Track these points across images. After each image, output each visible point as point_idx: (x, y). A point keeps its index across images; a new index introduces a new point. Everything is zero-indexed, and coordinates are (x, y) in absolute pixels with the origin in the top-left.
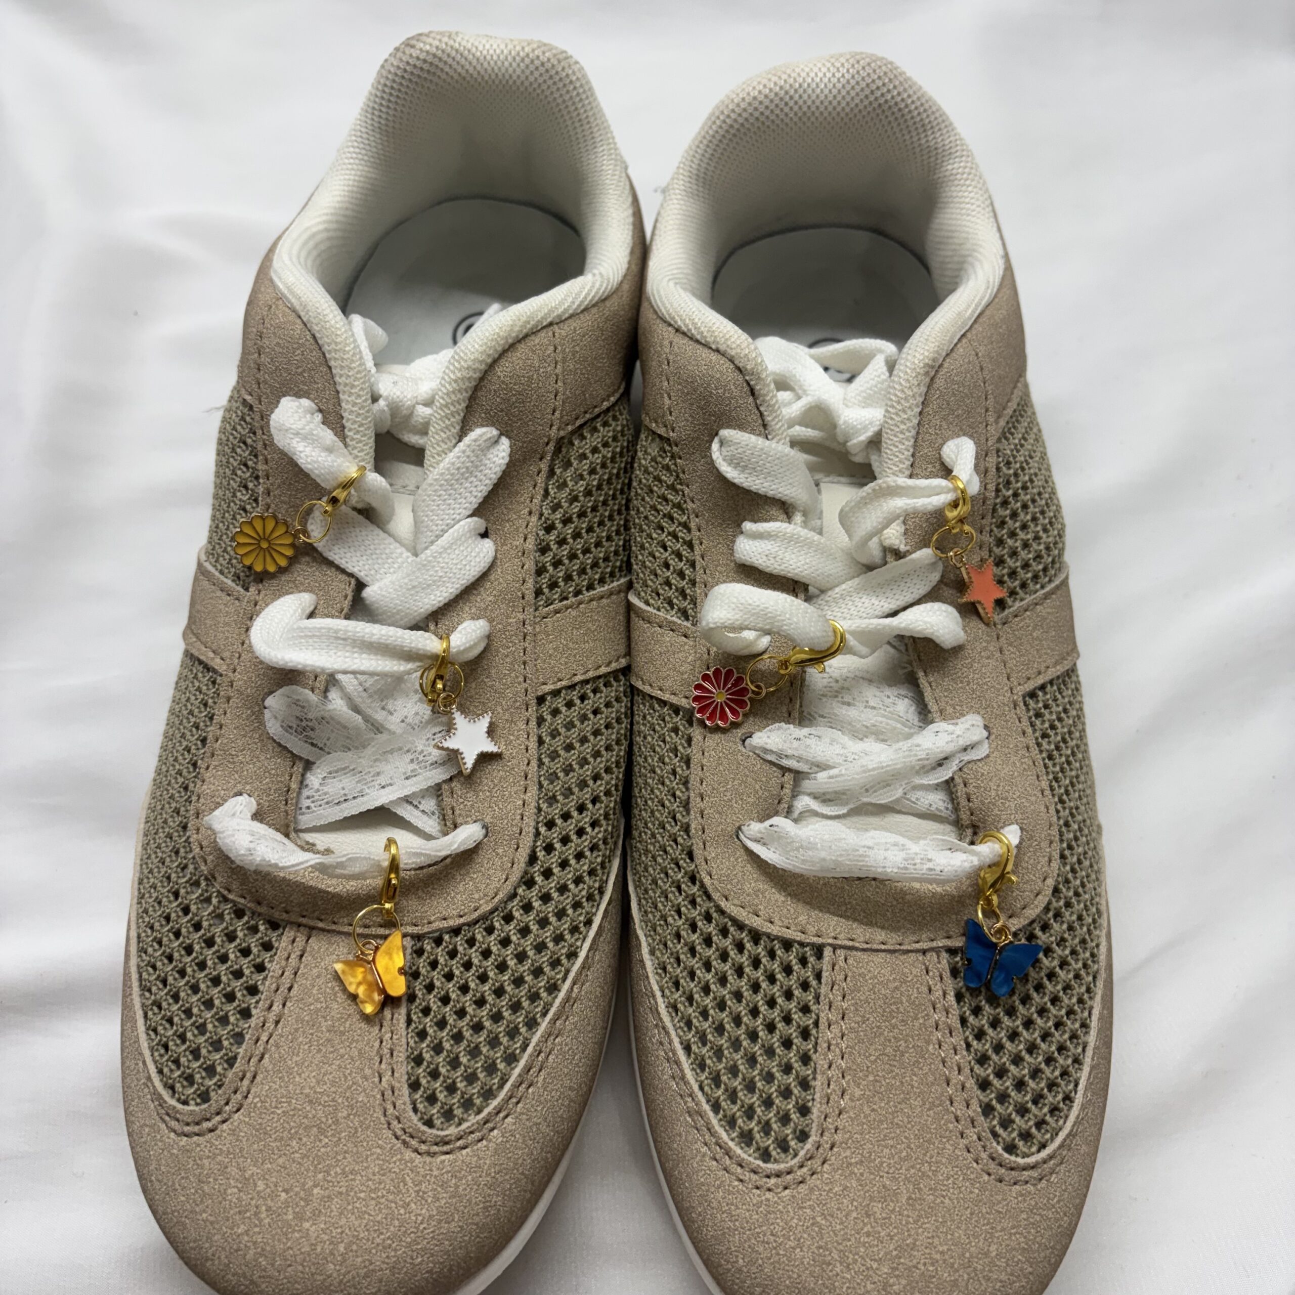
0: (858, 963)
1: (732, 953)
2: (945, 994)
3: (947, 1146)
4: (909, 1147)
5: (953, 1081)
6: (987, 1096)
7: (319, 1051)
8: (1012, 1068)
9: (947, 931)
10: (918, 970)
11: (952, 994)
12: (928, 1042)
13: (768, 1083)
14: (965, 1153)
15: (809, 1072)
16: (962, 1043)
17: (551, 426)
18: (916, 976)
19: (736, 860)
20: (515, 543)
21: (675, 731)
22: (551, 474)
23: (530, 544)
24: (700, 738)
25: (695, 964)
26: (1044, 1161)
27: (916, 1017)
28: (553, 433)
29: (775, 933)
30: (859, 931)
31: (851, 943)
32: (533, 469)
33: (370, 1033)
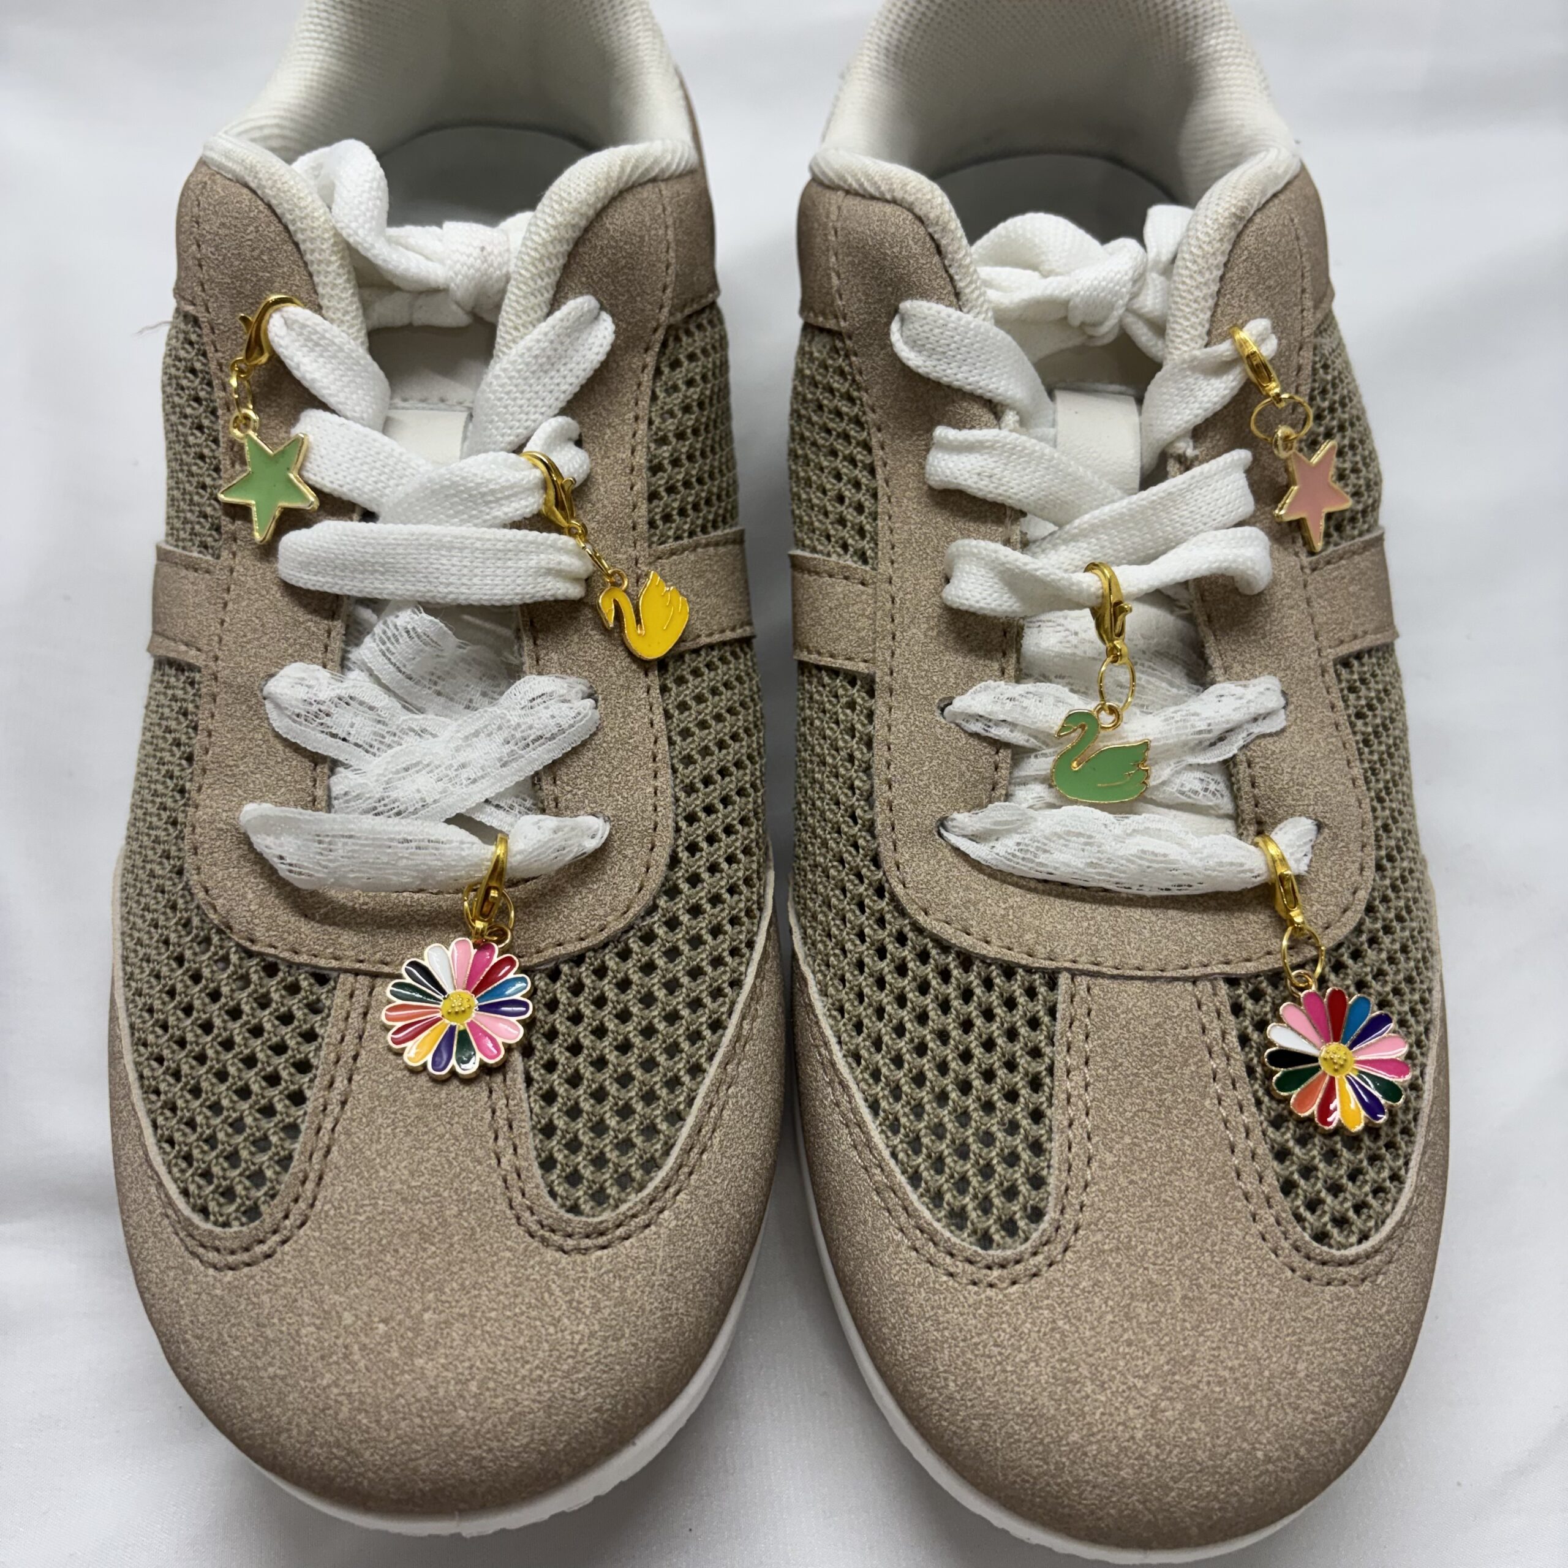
0: (1106, 993)
1: (934, 983)
2: (1224, 1034)
3: (1234, 1229)
5: (1240, 1147)
6: (1285, 1168)
7: (408, 1133)
9: (1225, 955)
10: (1187, 1003)
11: (1234, 1033)
12: (1204, 1096)
13: (987, 1145)
14: (1260, 1241)
15: (1043, 1132)
16: (1251, 1099)
17: (661, 307)
18: (1184, 1010)
19: (939, 862)
20: (620, 455)
21: (852, 705)
22: (658, 372)
23: (641, 459)
24: (884, 709)
25: (885, 998)
26: (1368, 1256)
27: (1186, 1063)
28: (664, 316)
29: (992, 955)
30: (1106, 953)
31: (1096, 968)
32: (637, 363)
33: (476, 1102)
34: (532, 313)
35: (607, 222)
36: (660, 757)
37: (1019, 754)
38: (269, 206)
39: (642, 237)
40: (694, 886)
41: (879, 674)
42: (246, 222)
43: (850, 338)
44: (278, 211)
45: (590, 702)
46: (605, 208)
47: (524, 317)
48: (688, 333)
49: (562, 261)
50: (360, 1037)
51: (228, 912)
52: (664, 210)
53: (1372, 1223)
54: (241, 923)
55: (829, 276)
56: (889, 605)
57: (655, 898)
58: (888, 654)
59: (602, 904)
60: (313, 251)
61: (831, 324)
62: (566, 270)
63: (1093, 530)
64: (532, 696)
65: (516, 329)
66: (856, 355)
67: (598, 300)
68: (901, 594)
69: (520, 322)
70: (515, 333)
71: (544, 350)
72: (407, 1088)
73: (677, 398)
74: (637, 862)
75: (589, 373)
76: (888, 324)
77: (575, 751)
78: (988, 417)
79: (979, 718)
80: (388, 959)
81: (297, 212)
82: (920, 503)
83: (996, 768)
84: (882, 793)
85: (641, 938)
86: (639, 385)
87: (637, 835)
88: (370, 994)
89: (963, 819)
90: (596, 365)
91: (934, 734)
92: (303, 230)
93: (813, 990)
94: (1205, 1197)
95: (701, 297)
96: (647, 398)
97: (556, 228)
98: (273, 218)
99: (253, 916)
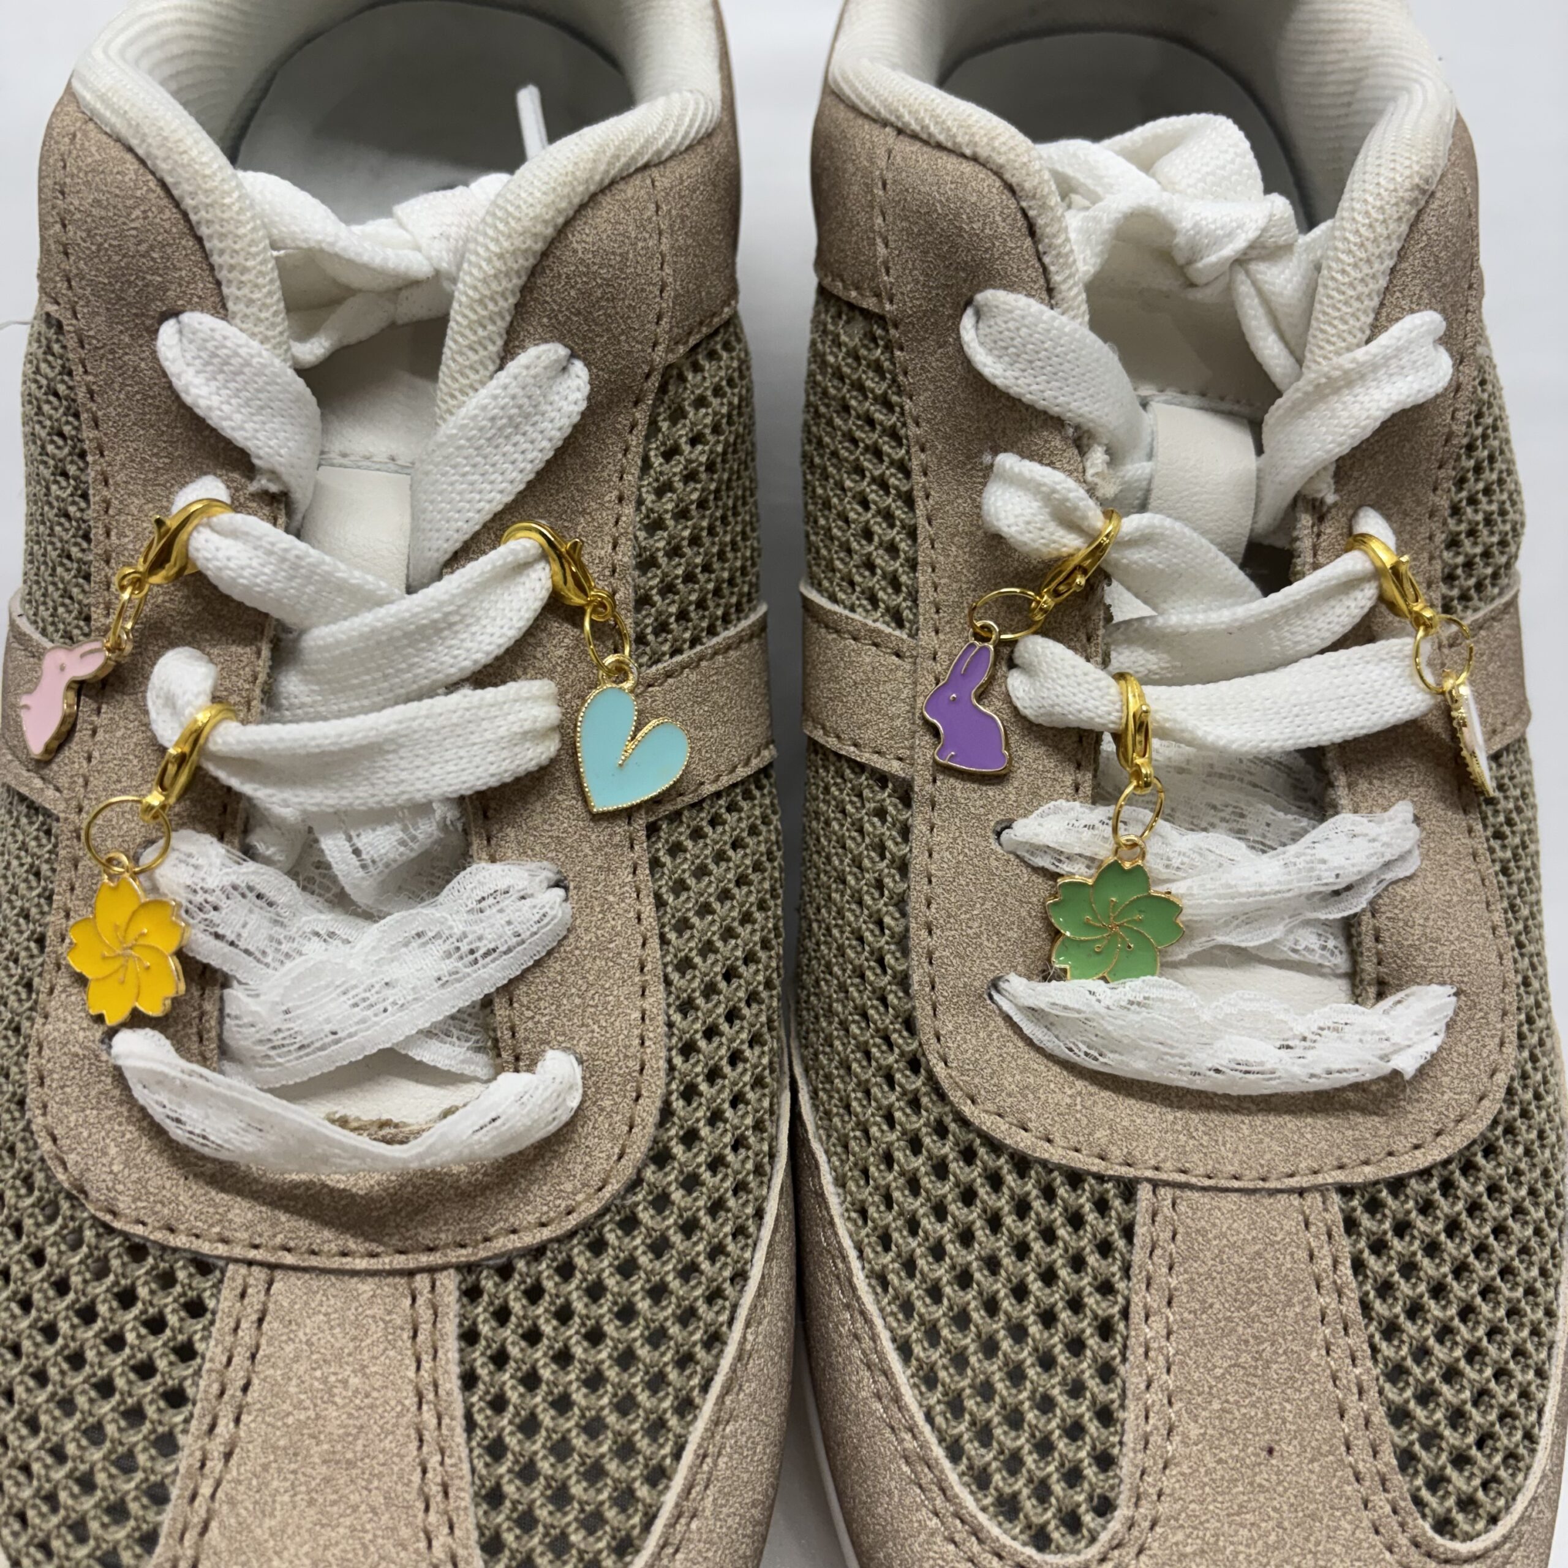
1: (982, 1191)
2: (1336, 1262)
4: (1279, 1525)
5: (1351, 1412)
6: (1404, 1436)
8: (1445, 1389)
9: (1339, 1158)
10: (1293, 1223)
11: (1348, 1262)
12: (1309, 1345)
13: (1044, 1412)
14: (1372, 1535)
15: (1114, 1395)
16: (1365, 1346)
18: (1289, 1233)
19: (989, 1035)
20: (597, 552)
21: (881, 813)
24: (923, 827)
25: (917, 1205)
26: (1497, 1546)
27: (1289, 1303)
29: (1055, 1159)
30: (1195, 1158)
31: (1183, 1178)
33: (402, 1457)
41: (917, 780)
43: (896, 326)
45: (558, 894)
50: (253, 1357)
51: (82, 1174)
53: (1501, 1502)
54: (99, 1190)
55: (872, 240)
61: (870, 304)
64: (481, 894)
66: (902, 349)
67: (568, 346)
72: (312, 1436)
76: (958, 316)
77: (538, 964)
79: (1046, 849)
80: (292, 1244)
84: (919, 938)
88: (268, 1290)
89: (1020, 985)
91: (987, 867)
93: (827, 1179)
96: (637, 468)
99: (116, 1178)
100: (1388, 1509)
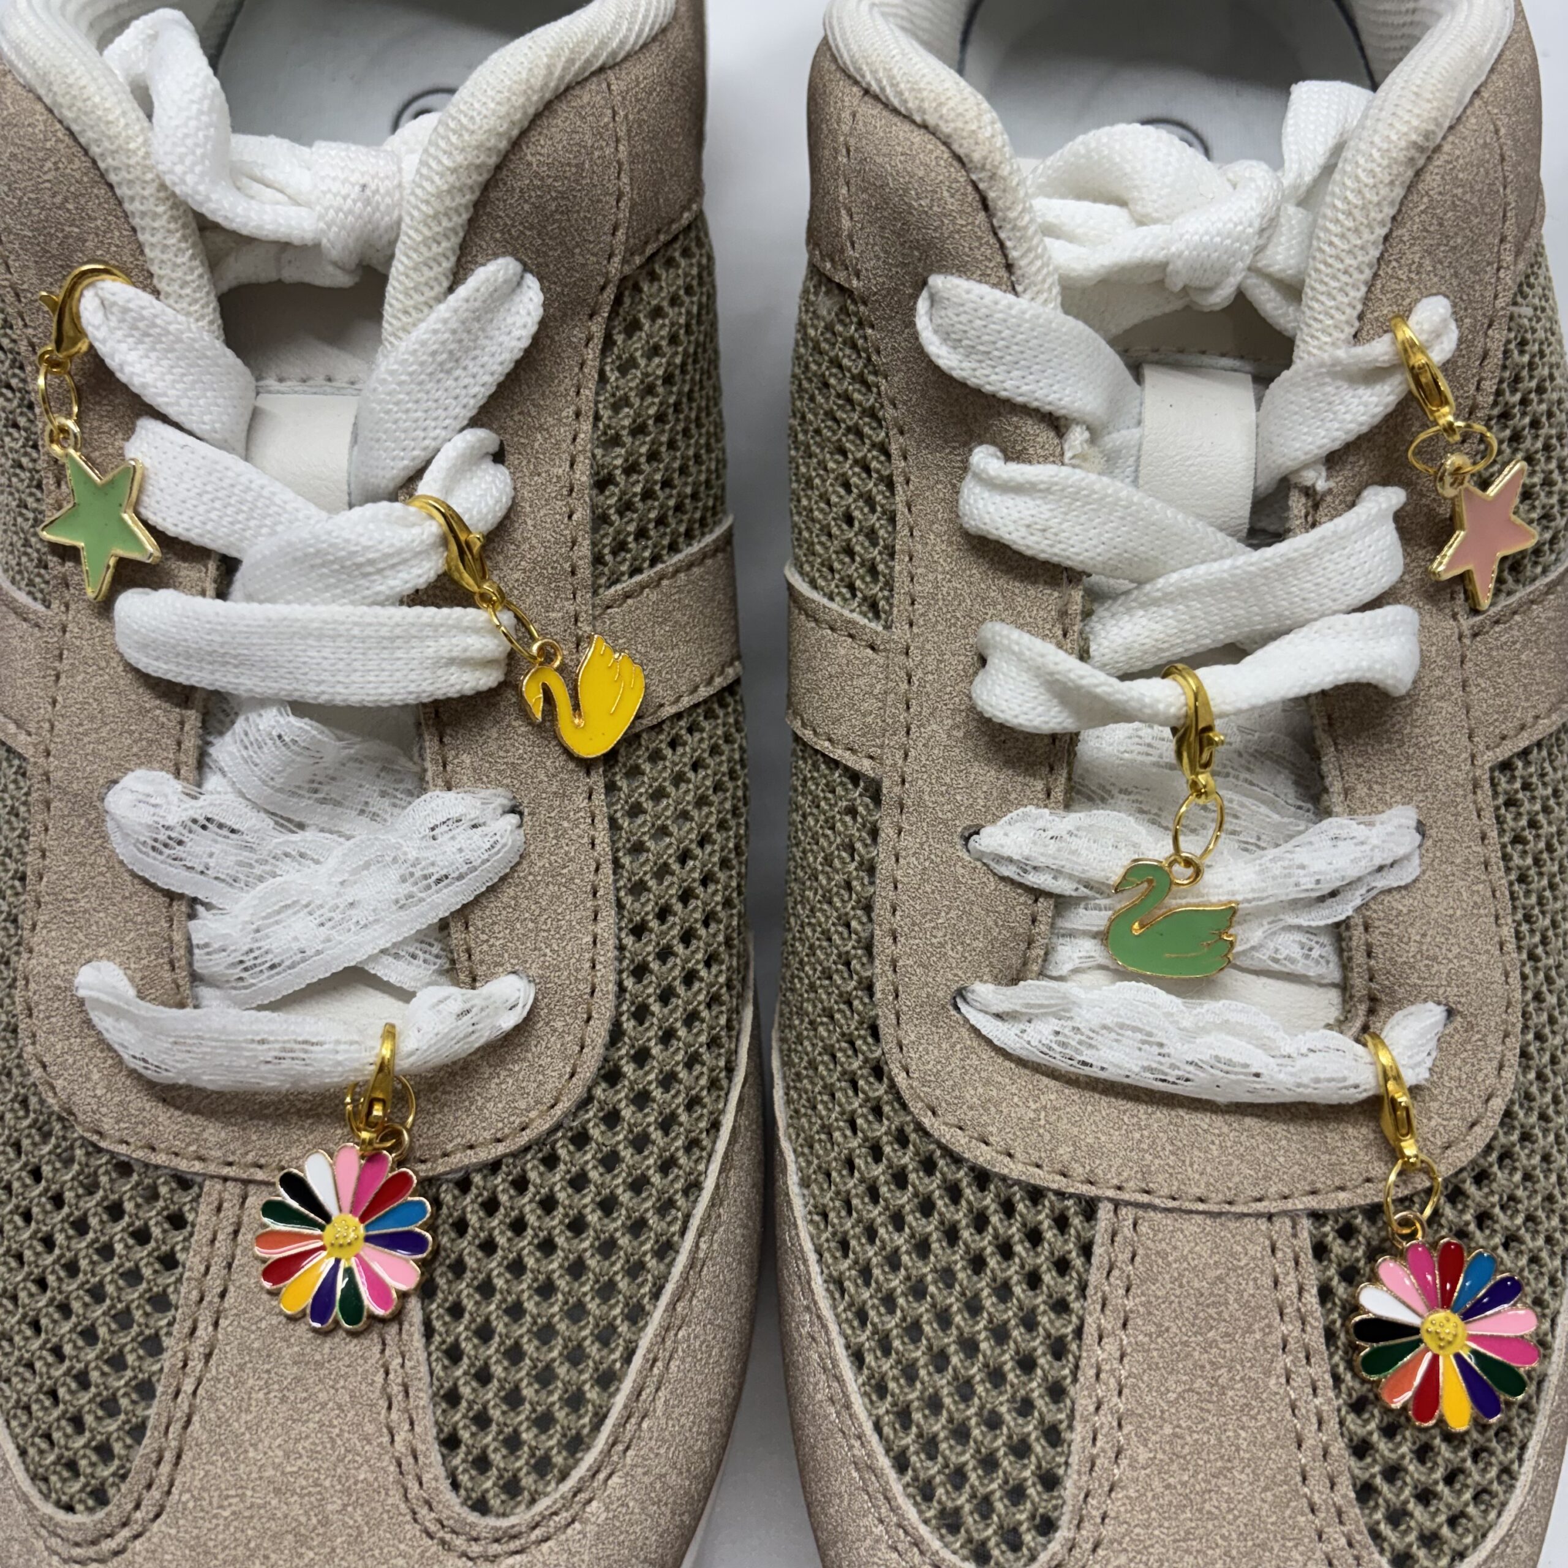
0: (1156, 1232)
1: (940, 1203)
2: (1301, 1290)
6: (1367, 1468)
9: (1313, 1182)
10: (1258, 1248)
16: (1327, 1375)
17: (611, 256)
18: (1254, 1259)
19: (953, 1046)
20: (555, 471)
21: (852, 813)
22: (608, 342)
23: (583, 476)
24: (891, 832)
25: (877, 1216)
27: (1249, 1331)
28: (615, 267)
29: (1014, 1175)
31: (1145, 1198)
32: (579, 335)
34: (426, 290)
35: (529, 152)
36: (600, 893)
37: (1062, 903)
38: (71, 133)
39: (580, 166)
40: (641, 1066)
41: (886, 783)
42: (40, 155)
43: (865, 303)
44: (82, 140)
45: (514, 819)
46: (524, 133)
47: (416, 296)
48: (653, 277)
49: (465, 216)
50: (229, 1266)
51: (69, 1098)
52: (614, 114)
54: (85, 1112)
55: (838, 214)
56: (904, 686)
57: (590, 1089)
58: (899, 754)
59: (525, 1094)
60: (132, 199)
61: (840, 277)
62: (473, 226)
63: (1181, 595)
64: (434, 822)
65: (406, 312)
66: (872, 327)
67: (518, 259)
68: (920, 674)
69: (411, 303)
70: (404, 319)
71: (443, 343)
73: (634, 379)
74: (568, 1038)
75: (509, 366)
76: (915, 297)
77: (492, 889)
78: (1046, 436)
79: (1013, 860)
80: (262, 1161)
81: (106, 144)
82: (950, 543)
83: (1034, 921)
85: (572, 1140)
86: (582, 365)
87: (569, 1001)
88: (240, 1204)
89: (985, 991)
90: (518, 355)
91: (954, 875)
92: (117, 169)
93: (793, 1179)
94: (1260, 1509)
95: (673, 221)
96: (592, 385)
97: (454, 171)
98: (75, 149)
99: (100, 1104)
100: (1343, 1541)
